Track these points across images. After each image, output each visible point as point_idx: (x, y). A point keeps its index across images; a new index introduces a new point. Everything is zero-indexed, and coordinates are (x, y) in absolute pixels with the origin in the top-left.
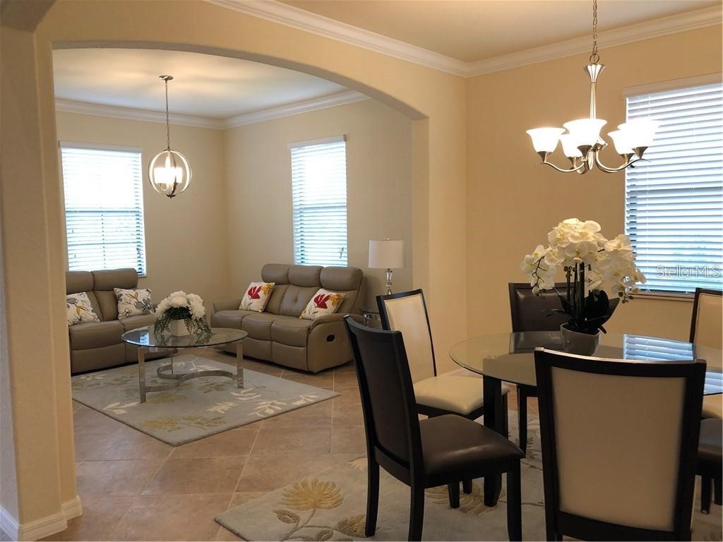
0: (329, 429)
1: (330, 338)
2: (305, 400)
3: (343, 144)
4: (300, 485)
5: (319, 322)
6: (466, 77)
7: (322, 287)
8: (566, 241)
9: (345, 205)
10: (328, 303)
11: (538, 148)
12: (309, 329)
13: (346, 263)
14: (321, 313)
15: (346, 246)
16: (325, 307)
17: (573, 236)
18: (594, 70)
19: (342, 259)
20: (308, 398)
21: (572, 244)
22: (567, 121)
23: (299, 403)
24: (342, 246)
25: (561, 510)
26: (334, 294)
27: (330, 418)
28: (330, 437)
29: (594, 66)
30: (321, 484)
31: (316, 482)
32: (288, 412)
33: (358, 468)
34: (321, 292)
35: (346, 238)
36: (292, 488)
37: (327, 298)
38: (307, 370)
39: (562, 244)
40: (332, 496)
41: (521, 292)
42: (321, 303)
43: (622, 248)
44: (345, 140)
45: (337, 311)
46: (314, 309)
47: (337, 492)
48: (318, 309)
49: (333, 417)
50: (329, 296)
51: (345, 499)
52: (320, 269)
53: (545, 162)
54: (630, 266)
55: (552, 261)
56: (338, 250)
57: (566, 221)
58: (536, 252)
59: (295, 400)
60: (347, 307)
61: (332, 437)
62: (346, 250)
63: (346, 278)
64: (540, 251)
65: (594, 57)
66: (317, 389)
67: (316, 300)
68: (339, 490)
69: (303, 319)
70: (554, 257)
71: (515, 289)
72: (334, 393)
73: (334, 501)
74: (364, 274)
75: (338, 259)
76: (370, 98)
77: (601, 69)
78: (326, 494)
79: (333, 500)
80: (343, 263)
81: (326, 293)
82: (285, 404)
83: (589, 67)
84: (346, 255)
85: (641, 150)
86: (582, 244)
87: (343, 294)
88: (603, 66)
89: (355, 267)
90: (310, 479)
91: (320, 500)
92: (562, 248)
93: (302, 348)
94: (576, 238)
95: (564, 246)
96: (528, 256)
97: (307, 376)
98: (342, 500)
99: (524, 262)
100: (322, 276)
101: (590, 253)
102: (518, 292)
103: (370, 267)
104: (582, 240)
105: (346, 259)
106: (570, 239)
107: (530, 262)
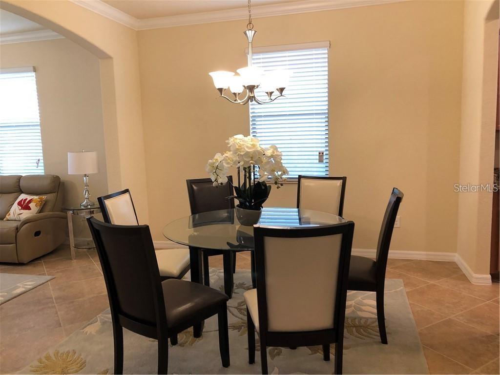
0: (54, 307)
1: (37, 234)
2: (23, 287)
3: (33, 74)
4: (44, 360)
5: (26, 222)
6: (137, 30)
7: (22, 192)
8: (243, 150)
9: (39, 124)
10: (32, 205)
11: (217, 86)
12: (17, 229)
13: (43, 171)
14: (26, 214)
15: (42, 158)
16: (29, 208)
17: (247, 147)
18: (250, 34)
19: (39, 168)
20: (26, 285)
21: (247, 152)
22: (239, 68)
23: (19, 291)
24: (38, 158)
25: (269, 331)
26: (35, 197)
27: (52, 298)
28: (57, 313)
29: (250, 31)
30: (63, 354)
31: (58, 352)
32: (9, 300)
33: (91, 333)
34: (23, 197)
35: (41, 151)
36: (38, 364)
37: (30, 201)
38: (17, 262)
39: (240, 152)
40: (76, 361)
41: (195, 186)
42: (25, 206)
43: (275, 154)
44: (35, 71)
45: (40, 211)
46: (18, 212)
47: (79, 358)
48: (22, 211)
49: (53, 297)
50: (31, 200)
51: (87, 361)
52: (19, 178)
53: (223, 95)
54: (280, 165)
55: (228, 163)
56: (35, 161)
57: (235, 137)
58: (215, 158)
59: (15, 289)
60: (49, 207)
61: (59, 313)
62: (42, 161)
63: (46, 183)
64: (218, 157)
65: (250, 24)
66: (33, 276)
67: (19, 204)
68: (80, 355)
69: (8, 220)
70: (229, 161)
71: (191, 183)
72: (49, 277)
73: (79, 365)
74: (61, 179)
75: (35, 168)
76: (64, 37)
77: (254, 34)
78: (69, 362)
79: (77, 364)
80: (40, 171)
81: (29, 197)
82: (6, 294)
83: (247, 32)
84: (43, 165)
85: (281, 90)
86: (254, 152)
87: (44, 197)
88: (256, 32)
89: (52, 174)
90: (51, 352)
91: (67, 368)
92: (241, 155)
93: (11, 245)
94: (250, 148)
95: (242, 154)
96: (210, 161)
97: (19, 268)
98: (85, 362)
99: (208, 165)
100: (22, 183)
101: (259, 158)
102: (193, 186)
103: (69, 174)
104: (254, 150)
105: (43, 168)
106: (246, 148)
107: (212, 165)
